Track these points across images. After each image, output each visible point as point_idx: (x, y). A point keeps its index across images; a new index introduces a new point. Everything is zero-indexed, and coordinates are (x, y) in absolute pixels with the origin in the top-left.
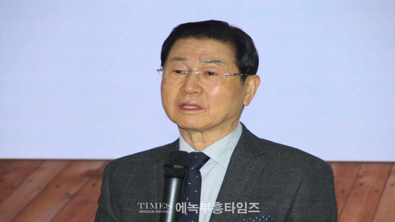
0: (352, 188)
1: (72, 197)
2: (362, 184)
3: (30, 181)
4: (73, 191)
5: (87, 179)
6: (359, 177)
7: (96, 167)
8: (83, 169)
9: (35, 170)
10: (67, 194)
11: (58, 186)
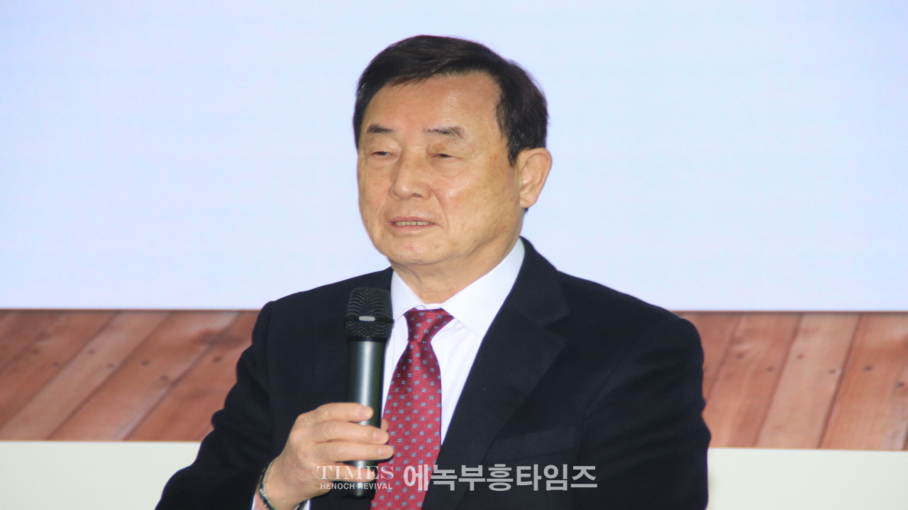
0: (722, 363)
1: (175, 383)
2: (740, 356)
3: (92, 352)
4: (175, 372)
5: (202, 348)
6: (734, 341)
7: (220, 324)
8: (194, 329)
9: (101, 330)
10: (164, 378)
11: (145, 363)
